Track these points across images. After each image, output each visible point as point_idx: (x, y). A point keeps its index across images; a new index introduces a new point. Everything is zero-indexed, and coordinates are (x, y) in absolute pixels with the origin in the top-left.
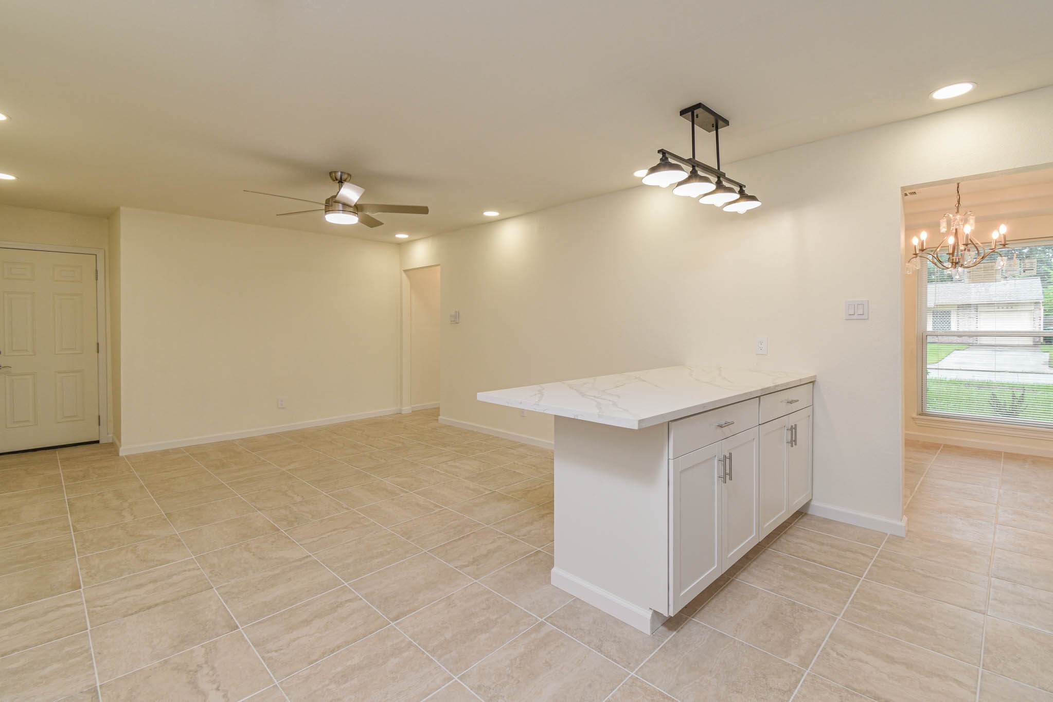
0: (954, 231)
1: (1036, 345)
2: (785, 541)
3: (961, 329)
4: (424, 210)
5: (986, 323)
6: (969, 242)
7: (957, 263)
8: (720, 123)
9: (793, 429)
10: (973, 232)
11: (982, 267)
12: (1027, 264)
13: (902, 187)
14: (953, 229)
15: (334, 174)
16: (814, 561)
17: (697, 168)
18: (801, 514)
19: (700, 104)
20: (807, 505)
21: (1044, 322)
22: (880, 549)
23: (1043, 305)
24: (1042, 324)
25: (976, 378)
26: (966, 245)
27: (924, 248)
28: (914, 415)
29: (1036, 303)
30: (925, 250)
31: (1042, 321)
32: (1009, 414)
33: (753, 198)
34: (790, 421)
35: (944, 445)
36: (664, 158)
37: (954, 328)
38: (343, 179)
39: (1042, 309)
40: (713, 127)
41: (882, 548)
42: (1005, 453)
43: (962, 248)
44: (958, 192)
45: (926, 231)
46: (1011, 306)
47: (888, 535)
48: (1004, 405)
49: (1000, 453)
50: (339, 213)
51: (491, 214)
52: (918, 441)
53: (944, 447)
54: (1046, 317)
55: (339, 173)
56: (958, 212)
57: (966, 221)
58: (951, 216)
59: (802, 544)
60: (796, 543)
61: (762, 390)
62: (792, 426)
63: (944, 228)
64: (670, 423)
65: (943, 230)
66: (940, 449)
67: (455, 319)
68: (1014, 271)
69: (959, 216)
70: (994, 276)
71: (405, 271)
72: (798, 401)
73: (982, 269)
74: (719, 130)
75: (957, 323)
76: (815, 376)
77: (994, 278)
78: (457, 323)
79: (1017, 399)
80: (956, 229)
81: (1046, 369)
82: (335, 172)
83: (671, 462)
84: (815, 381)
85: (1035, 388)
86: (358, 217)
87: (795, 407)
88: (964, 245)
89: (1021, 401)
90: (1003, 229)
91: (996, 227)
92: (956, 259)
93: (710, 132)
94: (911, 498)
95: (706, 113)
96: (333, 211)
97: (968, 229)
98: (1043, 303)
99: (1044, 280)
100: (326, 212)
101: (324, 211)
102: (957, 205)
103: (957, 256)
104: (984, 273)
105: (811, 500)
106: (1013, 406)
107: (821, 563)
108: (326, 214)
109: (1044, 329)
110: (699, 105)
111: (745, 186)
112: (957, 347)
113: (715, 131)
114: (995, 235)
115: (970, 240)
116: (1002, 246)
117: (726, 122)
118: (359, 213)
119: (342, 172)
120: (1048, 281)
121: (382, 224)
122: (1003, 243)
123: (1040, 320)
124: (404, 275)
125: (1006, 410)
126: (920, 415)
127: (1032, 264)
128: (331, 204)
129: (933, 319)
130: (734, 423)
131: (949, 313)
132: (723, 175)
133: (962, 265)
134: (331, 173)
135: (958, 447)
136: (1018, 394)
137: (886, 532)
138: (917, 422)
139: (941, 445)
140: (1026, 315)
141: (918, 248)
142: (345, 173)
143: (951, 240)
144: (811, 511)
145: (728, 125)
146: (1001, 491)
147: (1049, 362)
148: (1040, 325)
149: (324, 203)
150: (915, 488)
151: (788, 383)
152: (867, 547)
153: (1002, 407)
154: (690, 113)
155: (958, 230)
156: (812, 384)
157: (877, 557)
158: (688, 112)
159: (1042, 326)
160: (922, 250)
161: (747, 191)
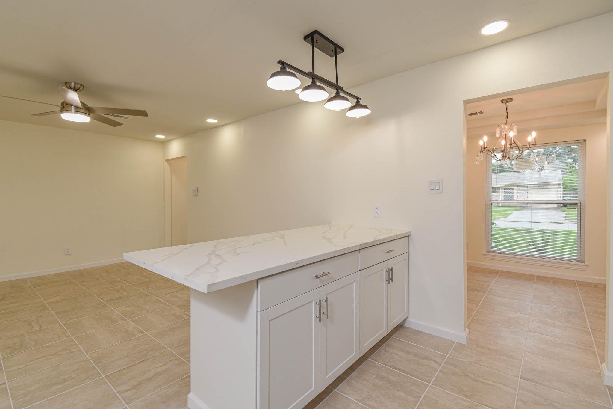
0: (504, 136)
1: (558, 207)
2: (384, 352)
3: (519, 199)
4: (144, 113)
5: (534, 195)
6: (513, 142)
7: (506, 157)
8: (338, 50)
9: (390, 271)
10: (515, 136)
11: (524, 160)
12: (550, 159)
13: (464, 101)
14: (504, 134)
15: (68, 84)
16: (399, 369)
17: (316, 80)
18: (400, 327)
19: (316, 30)
20: (405, 320)
21: (563, 195)
22: (448, 356)
23: (563, 185)
24: (562, 195)
25: (525, 227)
26: (511, 144)
27: (486, 147)
28: (484, 252)
29: (558, 184)
30: (486, 148)
31: (562, 194)
32: (541, 251)
33: (365, 107)
34: (388, 265)
35: (502, 271)
36: (282, 68)
37: (515, 198)
38: (76, 88)
39: (562, 188)
40: (332, 52)
41: (449, 355)
42: (537, 276)
43: (509, 146)
44: (507, 111)
45: (487, 136)
46: (545, 186)
47: (456, 343)
48: (538, 245)
49: (534, 276)
50: (72, 113)
51: (212, 121)
52: (487, 268)
53: (501, 272)
54: (564, 192)
55: (73, 84)
56: (506, 123)
57: (511, 129)
58: (502, 126)
59: (395, 354)
60: (391, 353)
61: (360, 245)
62: (389, 269)
63: (498, 133)
64: (258, 280)
65: (498, 135)
66: (499, 275)
67: (196, 192)
68: (542, 163)
69: (507, 126)
70: (531, 166)
71: (167, 160)
72: (394, 250)
73: (524, 162)
74: (337, 56)
75: (518, 196)
76: (410, 232)
77: (531, 167)
78: (196, 195)
79: (545, 241)
80: (506, 135)
81: (564, 220)
82: (69, 83)
83: (259, 313)
84: (410, 235)
85: (556, 233)
86: (90, 117)
87: (392, 255)
88: (509, 144)
89: (547, 243)
90: (534, 134)
91: (530, 134)
92: (505, 154)
93: (332, 57)
94: (475, 312)
95: (323, 40)
96: (67, 111)
97: (512, 134)
98: (563, 184)
99: (563, 172)
100: (61, 111)
101: (60, 112)
102: (506, 119)
103: (506, 152)
104: (525, 164)
105: (407, 317)
106: (542, 246)
107: (404, 371)
108: (61, 114)
109: (563, 199)
110: (316, 32)
111: (360, 99)
112: (517, 208)
113: (335, 57)
114: (530, 139)
115: (513, 141)
116: (533, 146)
117: (342, 50)
118: (91, 114)
119: (75, 83)
120: (565, 172)
121: (123, 124)
122: (534, 143)
123: (561, 193)
124: (165, 162)
125: (539, 248)
126: (488, 252)
127: (553, 159)
128: (66, 106)
129: (504, 193)
130: (330, 273)
131: (512, 189)
132: (341, 88)
133: (509, 158)
134: (66, 83)
135: (510, 273)
136: (546, 237)
137: (454, 341)
138: (486, 257)
139: (499, 271)
140: (554, 191)
141: (483, 147)
142: (77, 84)
143: (503, 142)
144: (406, 325)
145: (344, 52)
146: (533, 305)
147: (566, 216)
148: (561, 196)
149: (60, 105)
150: (479, 303)
151: (385, 239)
152: (439, 354)
153: (537, 246)
154: (310, 38)
155: (507, 135)
156: (408, 237)
157: (444, 363)
158: (309, 37)
159: (562, 197)
160: (484, 148)
161: (362, 102)
